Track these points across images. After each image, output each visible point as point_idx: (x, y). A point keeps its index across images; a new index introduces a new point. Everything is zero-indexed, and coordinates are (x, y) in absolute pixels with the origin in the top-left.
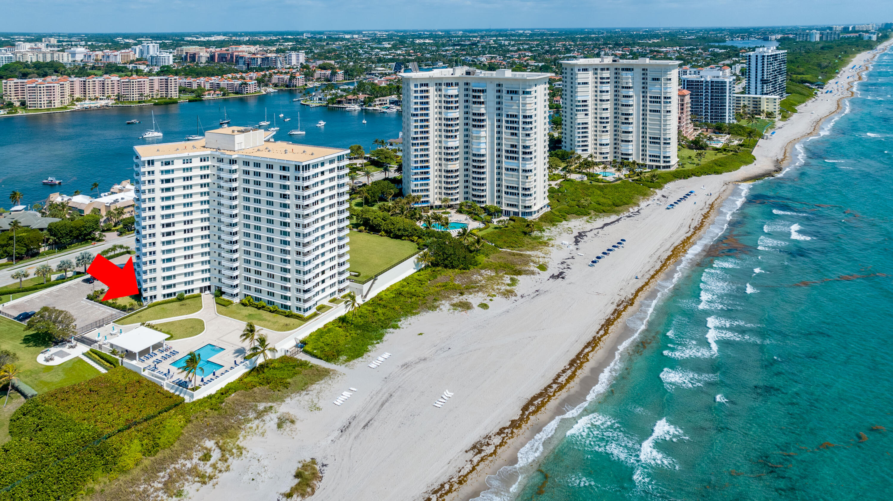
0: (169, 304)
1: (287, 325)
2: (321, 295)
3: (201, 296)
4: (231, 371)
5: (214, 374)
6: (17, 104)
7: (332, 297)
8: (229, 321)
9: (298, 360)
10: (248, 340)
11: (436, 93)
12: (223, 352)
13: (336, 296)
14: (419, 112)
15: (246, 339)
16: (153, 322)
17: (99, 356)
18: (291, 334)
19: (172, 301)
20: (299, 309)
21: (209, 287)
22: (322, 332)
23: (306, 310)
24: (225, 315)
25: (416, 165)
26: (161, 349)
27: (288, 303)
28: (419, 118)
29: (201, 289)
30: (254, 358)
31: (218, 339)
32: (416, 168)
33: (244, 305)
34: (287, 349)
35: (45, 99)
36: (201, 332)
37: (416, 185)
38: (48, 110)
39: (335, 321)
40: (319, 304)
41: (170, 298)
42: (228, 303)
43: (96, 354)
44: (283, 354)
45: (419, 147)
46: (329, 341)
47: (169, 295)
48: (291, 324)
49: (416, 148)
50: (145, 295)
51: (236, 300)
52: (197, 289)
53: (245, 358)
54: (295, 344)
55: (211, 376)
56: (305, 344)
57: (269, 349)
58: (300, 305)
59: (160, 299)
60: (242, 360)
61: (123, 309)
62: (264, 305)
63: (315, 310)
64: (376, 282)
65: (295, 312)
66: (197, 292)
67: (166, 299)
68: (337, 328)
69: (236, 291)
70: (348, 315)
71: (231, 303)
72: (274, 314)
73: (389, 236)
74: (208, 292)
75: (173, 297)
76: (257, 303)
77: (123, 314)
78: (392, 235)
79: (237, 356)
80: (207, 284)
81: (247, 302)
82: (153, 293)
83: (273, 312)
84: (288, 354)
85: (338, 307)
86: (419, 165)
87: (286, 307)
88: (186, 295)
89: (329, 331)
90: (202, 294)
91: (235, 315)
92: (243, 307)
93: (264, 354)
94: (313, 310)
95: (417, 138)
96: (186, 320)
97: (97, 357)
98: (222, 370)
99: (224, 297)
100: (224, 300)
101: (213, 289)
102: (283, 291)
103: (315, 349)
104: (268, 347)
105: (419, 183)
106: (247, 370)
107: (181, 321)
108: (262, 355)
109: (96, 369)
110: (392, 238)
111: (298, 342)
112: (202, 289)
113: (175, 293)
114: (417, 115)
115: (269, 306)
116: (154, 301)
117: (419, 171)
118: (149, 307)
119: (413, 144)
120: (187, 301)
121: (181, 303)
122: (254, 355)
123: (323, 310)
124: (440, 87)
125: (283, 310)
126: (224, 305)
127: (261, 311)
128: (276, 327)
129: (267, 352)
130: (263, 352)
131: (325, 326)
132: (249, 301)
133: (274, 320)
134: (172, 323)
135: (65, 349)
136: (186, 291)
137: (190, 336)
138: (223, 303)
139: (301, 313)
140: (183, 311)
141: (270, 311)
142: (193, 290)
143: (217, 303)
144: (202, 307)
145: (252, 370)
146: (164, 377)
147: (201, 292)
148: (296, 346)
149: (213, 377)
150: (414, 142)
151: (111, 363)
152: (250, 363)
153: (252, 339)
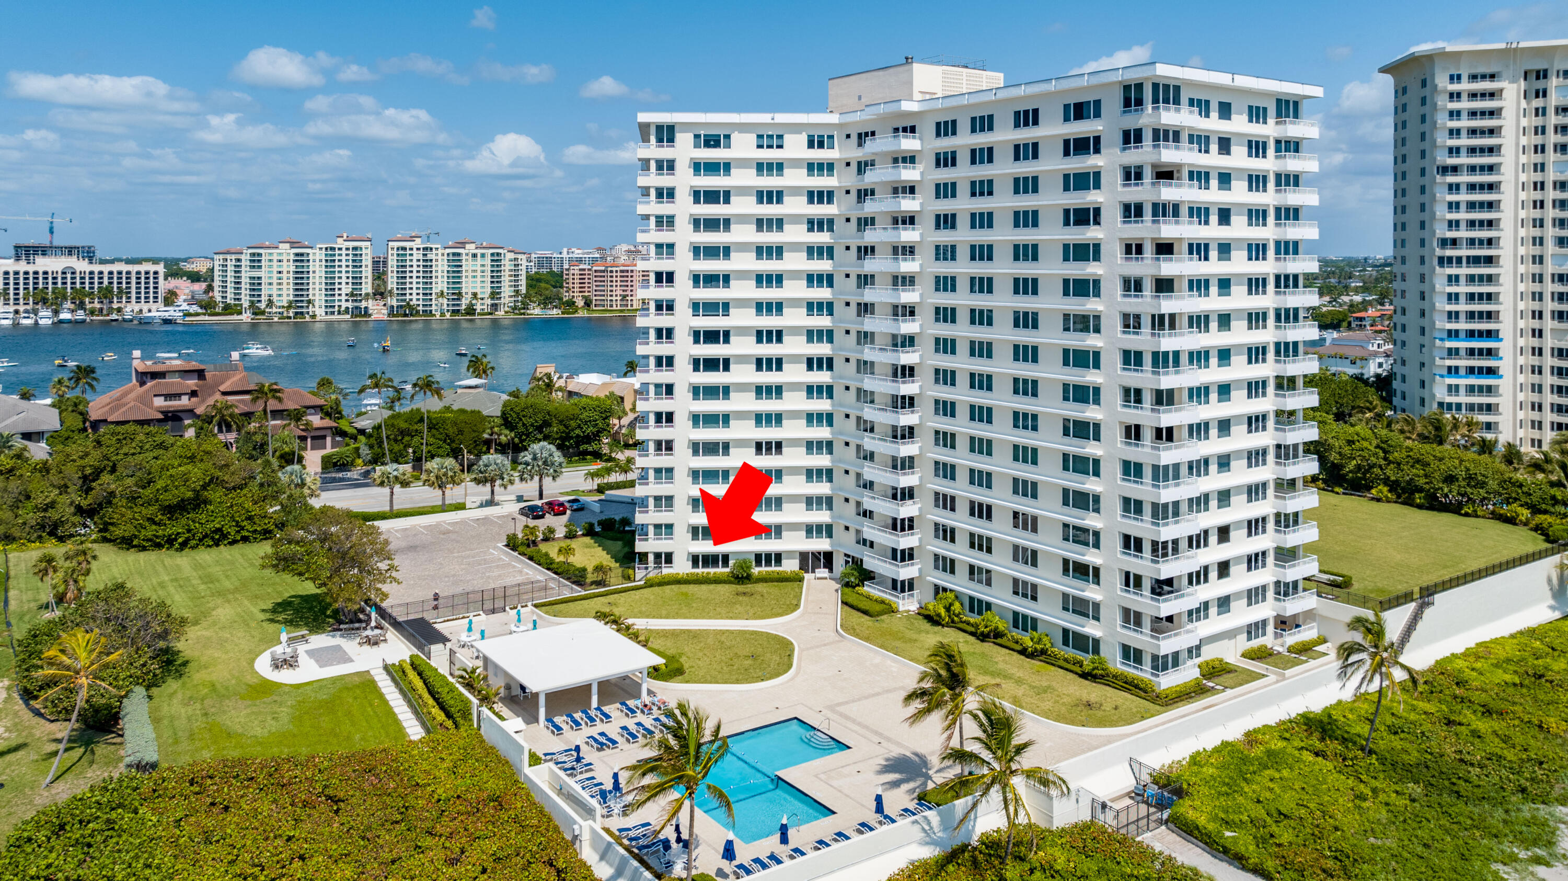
0: (704, 587)
1: (1089, 705)
2: (1214, 624)
3: (801, 580)
4: (856, 838)
5: (784, 840)
6: (580, 303)
7: (1255, 643)
8: (878, 660)
9: (1154, 857)
10: (936, 719)
11: (1524, 104)
12: (840, 757)
13: (1268, 640)
14: (1464, 160)
15: (928, 710)
16: (640, 624)
17: (426, 683)
18: (1110, 740)
19: (717, 581)
20: (1132, 654)
21: (827, 559)
22: (1245, 760)
23: (1161, 664)
24: (867, 639)
25: (1453, 326)
26: (631, 703)
27: (1091, 629)
28: (1464, 178)
29: (804, 557)
30: (961, 804)
31: (831, 708)
32: (1453, 334)
33: (933, 620)
34: (1103, 794)
35: (619, 293)
36: (778, 675)
37: (1453, 389)
38: (621, 311)
39: (1285, 729)
40: (1209, 653)
41: (712, 571)
42: (878, 608)
43: (420, 674)
44: (1085, 816)
45: (1464, 271)
46: (1288, 802)
47: (710, 560)
48: (1108, 706)
49: (1453, 271)
50: (640, 547)
51: (908, 604)
52: (790, 554)
53: (923, 799)
54: (1129, 783)
55: (771, 844)
56: (1179, 793)
57: (1029, 774)
58: (1141, 639)
59: (682, 567)
60: (912, 806)
61: (577, 577)
62: (1001, 627)
63: (1196, 673)
64: (1428, 612)
65: (1117, 664)
66: (790, 566)
67: (700, 570)
68: (1308, 757)
69: (906, 572)
70: (1336, 715)
71: (891, 610)
72: (1036, 663)
73: (1409, 503)
74: (823, 572)
75: (721, 570)
76: (974, 619)
77: (568, 590)
78: (1418, 498)
79: (895, 784)
80: (822, 544)
81: (943, 612)
82: (662, 546)
83: (1031, 656)
84: (1108, 820)
85: (1284, 678)
86: (1463, 325)
87: (1081, 642)
88: (756, 571)
89: (1273, 759)
90: (808, 577)
91: (898, 644)
92: (927, 626)
93: (1005, 786)
94: (1188, 673)
95: (1454, 242)
96: (742, 633)
97: (418, 683)
98: (824, 827)
99: (868, 589)
100: (868, 597)
101: (839, 563)
102: (1070, 580)
103: (1227, 823)
104: (1026, 761)
105: (1463, 382)
106: (927, 853)
107: (723, 632)
108: (995, 794)
109: (397, 722)
110: (1420, 507)
111: (1146, 778)
112: (810, 561)
113: (726, 558)
114: (1455, 169)
115: (1017, 634)
116: (666, 571)
117: (1463, 345)
118: (649, 584)
119: (1441, 261)
120: (760, 587)
121: (741, 588)
122: (961, 786)
123: (1226, 679)
124: (1540, 84)
125: (1071, 653)
126: (865, 612)
127: (988, 647)
128: (1047, 705)
129: (1018, 782)
130: (1001, 779)
131: (1251, 738)
132: (948, 609)
133: (1036, 681)
134: (694, 635)
135: (350, 645)
136: (758, 557)
137: (737, 681)
138: (864, 605)
139: (1144, 673)
140: (739, 609)
141: (1023, 652)
142: (779, 557)
143: (844, 603)
144: (797, 606)
145: (952, 856)
146: (594, 803)
147: (804, 567)
148: (1138, 795)
149: (782, 851)
150: (1449, 252)
151: (449, 715)
152: (945, 824)
153: (955, 715)
